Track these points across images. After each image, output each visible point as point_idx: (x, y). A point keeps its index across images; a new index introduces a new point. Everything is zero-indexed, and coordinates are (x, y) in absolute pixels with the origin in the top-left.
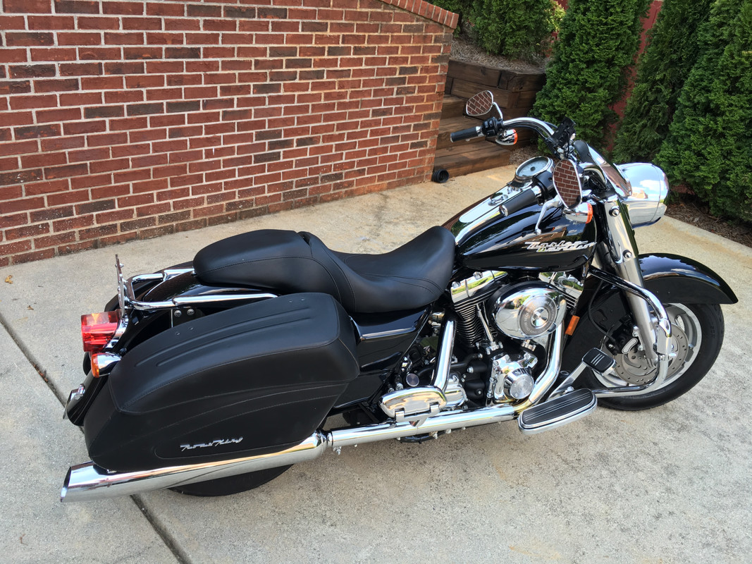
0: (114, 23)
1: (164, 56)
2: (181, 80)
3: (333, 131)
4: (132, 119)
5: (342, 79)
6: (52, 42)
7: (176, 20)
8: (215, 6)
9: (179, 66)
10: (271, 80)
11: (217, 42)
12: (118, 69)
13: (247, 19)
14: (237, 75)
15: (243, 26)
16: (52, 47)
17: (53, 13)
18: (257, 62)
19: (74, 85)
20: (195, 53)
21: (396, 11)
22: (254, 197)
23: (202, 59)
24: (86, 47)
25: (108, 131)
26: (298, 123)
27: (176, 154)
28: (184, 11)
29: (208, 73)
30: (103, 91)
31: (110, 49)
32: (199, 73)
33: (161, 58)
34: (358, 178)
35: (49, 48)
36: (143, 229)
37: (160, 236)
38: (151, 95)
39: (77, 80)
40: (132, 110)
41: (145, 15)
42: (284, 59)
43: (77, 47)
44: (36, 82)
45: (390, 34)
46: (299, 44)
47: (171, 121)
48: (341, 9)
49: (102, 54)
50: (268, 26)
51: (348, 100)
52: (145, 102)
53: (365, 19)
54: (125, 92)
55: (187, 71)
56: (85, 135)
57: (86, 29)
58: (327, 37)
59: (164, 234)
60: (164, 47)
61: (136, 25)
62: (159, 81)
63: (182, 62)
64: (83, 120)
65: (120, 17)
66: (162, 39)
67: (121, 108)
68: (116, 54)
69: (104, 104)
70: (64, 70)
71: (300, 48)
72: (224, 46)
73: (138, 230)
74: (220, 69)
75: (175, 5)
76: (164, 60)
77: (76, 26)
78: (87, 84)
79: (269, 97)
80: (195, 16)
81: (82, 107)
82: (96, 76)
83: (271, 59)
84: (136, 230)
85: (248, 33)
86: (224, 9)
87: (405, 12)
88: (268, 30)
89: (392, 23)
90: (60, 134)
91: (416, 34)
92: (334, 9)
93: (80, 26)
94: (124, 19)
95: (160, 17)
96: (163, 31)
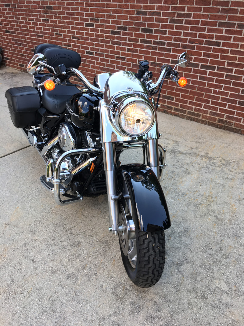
0: (187, 28)
7: (212, 28)
8: (232, 23)
11: (230, 40)
12: (186, 47)
16: (166, 35)
17: (169, 23)
19: (170, 50)
20: (218, 44)
23: (221, 47)
24: (176, 36)
27: (200, 87)
28: (217, 25)
29: (223, 54)
31: (184, 38)
32: (218, 54)
33: (203, 44)
37: (187, 119)
38: (195, 59)
41: (200, 26)
43: (173, 36)
44: (159, 47)
47: (201, 72)
49: (181, 40)
52: (193, 62)
55: (213, 52)
57: (177, 30)
60: (205, 40)
61: (195, 30)
62: (200, 54)
63: (211, 48)
66: (204, 36)
68: (185, 40)
70: (168, 44)
72: (234, 42)
73: (179, 113)
74: (229, 53)
75: (213, 21)
77: (174, 28)
78: (174, 51)
81: (171, 59)
82: (177, 48)
86: (237, 24)
94: (191, 27)
95: (206, 27)
96: (206, 33)
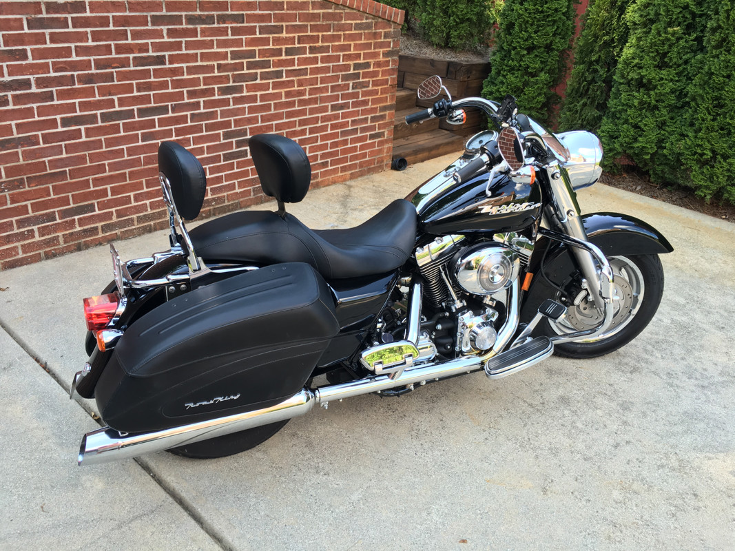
0: (83, 37)
1: (132, 65)
2: (149, 86)
3: (295, 127)
4: (106, 126)
5: (300, 78)
6: (26, 58)
7: (141, 30)
8: (176, 15)
9: (146, 74)
10: (234, 82)
11: (180, 49)
12: (90, 79)
13: (207, 26)
14: (201, 78)
15: (204, 32)
16: (27, 62)
17: (26, 30)
18: (219, 66)
19: (49, 96)
20: (161, 60)
21: (346, 11)
22: (225, 194)
23: (168, 66)
24: (58, 60)
25: (84, 139)
26: (262, 122)
27: (150, 156)
28: (148, 22)
29: (174, 78)
30: (77, 101)
31: (81, 61)
32: (165, 79)
33: (129, 67)
34: (322, 170)
35: (24, 63)
36: (123, 230)
37: (139, 235)
38: (122, 102)
39: (52, 92)
40: (105, 117)
41: (111, 27)
42: (245, 61)
43: (50, 61)
44: (14, 96)
45: (341, 33)
46: (257, 46)
47: (142, 125)
48: (294, 12)
49: (74, 66)
50: (227, 31)
51: (307, 97)
52: (117, 109)
53: (318, 20)
54: (98, 100)
55: (154, 78)
56: (63, 143)
57: (58, 43)
58: (283, 39)
59: (143, 233)
60: (131, 56)
61: (104, 37)
62: (129, 88)
63: (150, 70)
64: (60, 129)
65: (89, 30)
66: (129, 49)
67: (95, 116)
68: (87, 65)
69: (79, 113)
70: (40, 83)
71: (259, 50)
72: (188, 52)
73: (118, 231)
74: (185, 74)
75: (139, 16)
76: (132, 68)
77: (48, 41)
78: (62, 95)
79: (233, 98)
80: (158, 25)
81: (58, 117)
82: (70, 87)
83: (233, 62)
84: (116, 231)
85: (209, 38)
86: (185, 18)
87: (354, 11)
88: (227, 35)
89: (343, 22)
90: (39, 144)
91: (366, 31)
92: (288, 12)
93: (52, 41)
94: (92, 32)
95: (126, 28)
96: (130, 41)
